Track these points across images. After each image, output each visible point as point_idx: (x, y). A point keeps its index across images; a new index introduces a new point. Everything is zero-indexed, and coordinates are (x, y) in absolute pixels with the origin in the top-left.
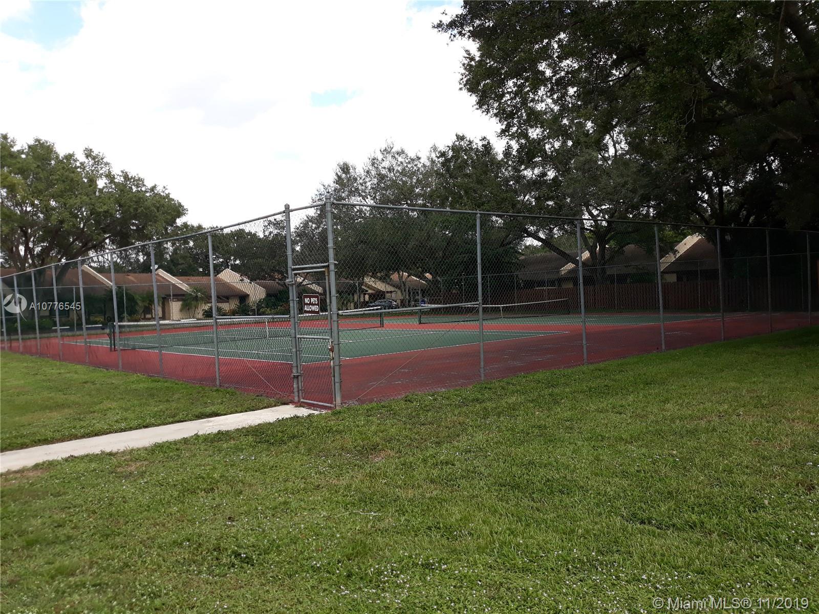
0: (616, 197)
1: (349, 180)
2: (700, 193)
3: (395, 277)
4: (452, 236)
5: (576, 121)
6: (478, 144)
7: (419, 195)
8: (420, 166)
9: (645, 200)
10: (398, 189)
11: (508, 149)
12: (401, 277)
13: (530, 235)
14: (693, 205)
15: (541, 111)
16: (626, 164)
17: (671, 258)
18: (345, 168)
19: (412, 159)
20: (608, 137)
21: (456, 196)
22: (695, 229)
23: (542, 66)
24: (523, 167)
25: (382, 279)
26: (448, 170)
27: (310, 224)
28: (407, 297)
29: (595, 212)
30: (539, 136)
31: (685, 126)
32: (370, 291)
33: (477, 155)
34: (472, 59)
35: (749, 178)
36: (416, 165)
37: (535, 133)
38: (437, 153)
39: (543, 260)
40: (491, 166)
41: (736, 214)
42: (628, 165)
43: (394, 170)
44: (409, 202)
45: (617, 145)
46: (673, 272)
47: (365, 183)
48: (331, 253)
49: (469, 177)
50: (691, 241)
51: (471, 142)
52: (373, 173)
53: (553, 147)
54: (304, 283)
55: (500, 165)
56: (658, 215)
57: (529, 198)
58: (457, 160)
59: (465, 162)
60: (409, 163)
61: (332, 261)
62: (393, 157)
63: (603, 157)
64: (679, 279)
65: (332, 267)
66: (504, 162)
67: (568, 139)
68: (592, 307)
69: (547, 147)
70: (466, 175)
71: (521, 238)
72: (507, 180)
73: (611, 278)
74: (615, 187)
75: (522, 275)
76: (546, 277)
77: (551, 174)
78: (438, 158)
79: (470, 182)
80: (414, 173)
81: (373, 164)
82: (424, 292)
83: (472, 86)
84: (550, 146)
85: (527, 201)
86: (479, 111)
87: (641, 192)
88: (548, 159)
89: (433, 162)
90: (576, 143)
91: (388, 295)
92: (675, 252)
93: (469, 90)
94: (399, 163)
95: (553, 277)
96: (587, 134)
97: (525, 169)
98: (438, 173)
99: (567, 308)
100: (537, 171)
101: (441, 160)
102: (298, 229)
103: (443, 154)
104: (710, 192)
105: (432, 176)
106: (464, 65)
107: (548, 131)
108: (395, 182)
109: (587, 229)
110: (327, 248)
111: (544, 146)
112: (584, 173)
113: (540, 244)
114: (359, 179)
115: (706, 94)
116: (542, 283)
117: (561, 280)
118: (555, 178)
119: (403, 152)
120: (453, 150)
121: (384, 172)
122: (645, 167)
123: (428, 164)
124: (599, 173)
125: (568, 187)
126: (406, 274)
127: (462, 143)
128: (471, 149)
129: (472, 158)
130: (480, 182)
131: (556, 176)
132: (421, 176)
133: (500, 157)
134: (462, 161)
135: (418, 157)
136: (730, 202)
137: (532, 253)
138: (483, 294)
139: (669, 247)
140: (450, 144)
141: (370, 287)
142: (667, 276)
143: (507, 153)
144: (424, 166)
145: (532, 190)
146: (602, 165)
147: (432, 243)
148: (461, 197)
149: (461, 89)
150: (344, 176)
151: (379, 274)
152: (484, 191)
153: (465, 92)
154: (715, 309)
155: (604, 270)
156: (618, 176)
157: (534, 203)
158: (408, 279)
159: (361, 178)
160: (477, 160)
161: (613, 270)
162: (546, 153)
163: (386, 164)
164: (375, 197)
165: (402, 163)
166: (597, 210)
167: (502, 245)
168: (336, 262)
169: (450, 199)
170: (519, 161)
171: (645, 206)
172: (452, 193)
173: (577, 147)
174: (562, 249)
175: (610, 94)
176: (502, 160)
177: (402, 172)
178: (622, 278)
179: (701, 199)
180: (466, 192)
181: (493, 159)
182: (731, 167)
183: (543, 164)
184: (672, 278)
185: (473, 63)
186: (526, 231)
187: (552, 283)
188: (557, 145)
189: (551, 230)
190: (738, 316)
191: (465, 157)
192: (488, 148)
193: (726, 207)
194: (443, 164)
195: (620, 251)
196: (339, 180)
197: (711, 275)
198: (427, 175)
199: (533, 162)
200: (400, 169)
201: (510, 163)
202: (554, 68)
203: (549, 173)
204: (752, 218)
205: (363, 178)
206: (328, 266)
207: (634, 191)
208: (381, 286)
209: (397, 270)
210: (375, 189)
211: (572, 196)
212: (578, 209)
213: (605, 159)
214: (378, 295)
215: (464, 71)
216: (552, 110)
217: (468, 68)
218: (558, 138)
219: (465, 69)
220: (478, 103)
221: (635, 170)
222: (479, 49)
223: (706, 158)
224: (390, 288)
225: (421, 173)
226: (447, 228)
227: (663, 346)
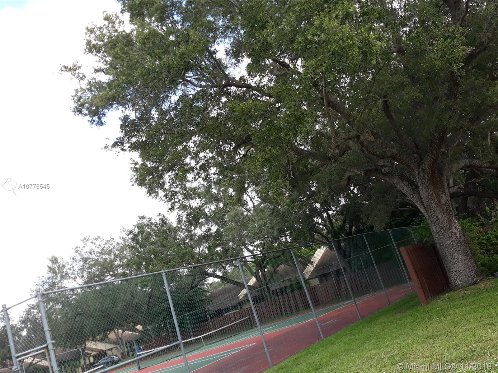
0: (262, 235)
1: (59, 267)
2: (315, 219)
3: (112, 335)
4: (152, 291)
5: (221, 189)
6: (156, 219)
7: (119, 266)
8: (114, 244)
9: (282, 232)
10: (101, 265)
11: (179, 218)
12: (117, 335)
13: (210, 275)
14: (313, 228)
15: (196, 187)
16: (262, 211)
17: (310, 269)
18: (54, 261)
19: (107, 241)
20: (245, 195)
21: (148, 260)
22: (320, 244)
24: (193, 228)
25: (102, 340)
26: (137, 242)
28: (126, 350)
29: (251, 248)
30: (199, 205)
31: (288, 181)
32: (93, 353)
33: (157, 227)
34: (136, 164)
35: (343, 202)
36: (111, 245)
37: (195, 203)
38: (126, 232)
39: (225, 291)
40: (169, 232)
41: (342, 228)
42: (264, 211)
43: (94, 252)
44: (111, 273)
45: (253, 200)
46: (315, 277)
47: (73, 267)
48: (48, 335)
49: (155, 243)
50: (319, 254)
51: (150, 219)
52: (78, 257)
53: (210, 209)
54: (34, 362)
55: (175, 230)
56: (294, 240)
57: (203, 249)
58: (143, 233)
59: (150, 234)
60: (106, 244)
61: (50, 341)
62: (92, 243)
63: (246, 209)
64: (321, 281)
65: (50, 347)
66: (178, 227)
67: (219, 202)
68: (265, 319)
70: (153, 243)
71: (204, 279)
72: (183, 240)
73: (275, 293)
74: (259, 228)
75: (211, 308)
76: (230, 304)
77: (214, 228)
78: (128, 235)
79: (156, 248)
80: (111, 251)
81: (77, 251)
82: (138, 342)
83: (141, 182)
84: (208, 209)
85: (202, 251)
86: (151, 197)
87: (277, 228)
88: (208, 219)
89: (124, 239)
90: (225, 205)
91: (109, 353)
92: (312, 263)
93: (139, 185)
94: (98, 246)
95: (235, 302)
96: (231, 197)
97: (195, 229)
98: (129, 247)
99: (249, 325)
100: (204, 228)
101: (131, 236)
103: (131, 232)
104: (322, 217)
105: (126, 249)
106: (131, 168)
107: (204, 199)
108: (97, 260)
109: (250, 261)
110: (44, 332)
111: (204, 210)
112: (236, 223)
113: (219, 280)
114: (66, 265)
116: (227, 310)
117: (241, 304)
118: (218, 231)
119: (99, 237)
120: (138, 227)
121: (86, 255)
122: (275, 210)
123: (121, 241)
124: (246, 221)
125: (227, 235)
126: (120, 331)
127: (144, 221)
128: (152, 223)
129: (154, 230)
130: (164, 246)
131: (218, 229)
132: (117, 252)
133: (174, 224)
134: (146, 234)
135: (112, 239)
136: (336, 220)
137: (215, 288)
139: (307, 261)
140: (136, 224)
141: (92, 350)
142: (311, 281)
143: (179, 221)
144: (118, 244)
145: (204, 243)
146: (246, 215)
147: (136, 301)
148: (151, 260)
149: (133, 185)
150: (54, 266)
151: (98, 337)
152: (168, 251)
153: (136, 186)
154: (349, 298)
155: (268, 288)
156: (259, 220)
157: (207, 252)
158: (124, 334)
159: (68, 264)
160: (158, 230)
161: (275, 286)
162: (207, 215)
163: (87, 249)
164: (83, 277)
165: (100, 245)
166: (253, 246)
167: (192, 288)
168: (54, 342)
169: (144, 263)
170: (189, 225)
171: (283, 236)
172: (144, 259)
173: (226, 206)
174: (235, 280)
175: (238, 169)
176: (177, 226)
177: (101, 252)
178: (282, 291)
179: (317, 223)
180: (155, 256)
181: (170, 229)
182: (328, 198)
183: (207, 222)
184: (316, 282)
185: (137, 166)
186: (206, 273)
187: (235, 307)
188: (213, 207)
189: (224, 268)
191: (149, 230)
192: (164, 221)
193: (335, 225)
194: (133, 239)
195: (276, 271)
196: (51, 270)
197: (338, 273)
198: (121, 250)
199: (199, 223)
200: (99, 250)
201: (183, 227)
202: (196, 159)
203: (212, 228)
204: (354, 228)
205: (70, 264)
206: (47, 347)
207: (272, 228)
208: (101, 346)
209: (111, 329)
210: (82, 269)
211: (232, 240)
212: (239, 248)
213: (248, 211)
214: (102, 354)
215: (133, 173)
216: (204, 185)
217: (136, 170)
218: (212, 202)
219: (133, 171)
220: (147, 193)
221: (269, 213)
222: (140, 156)
223: (312, 196)
224: (109, 346)
225: (117, 250)
226: (146, 286)
227: (322, 336)
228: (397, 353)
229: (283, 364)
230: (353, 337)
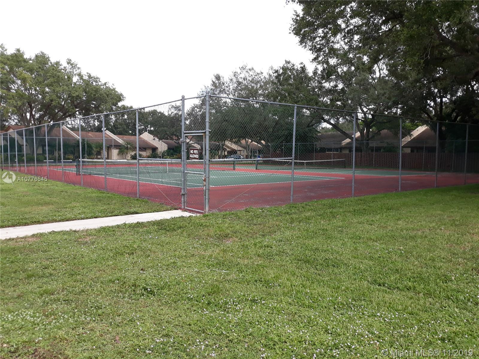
0: (378, 101)
1: (219, 83)
2: (429, 101)
3: (243, 142)
4: (278, 120)
5: (357, 56)
6: (298, 66)
7: (261, 95)
8: (262, 77)
9: (395, 104)
10: (249, 90)
11: (316, 70)
12: (247, 142)
13: (325, 121)
14: (424, 109)
15: (337, 48)
16: (386, 82)
17: (408, 139)
18: (218, 78)
19: (258, 74)
20: (376, 66)
21: (283, 96)
22: (424, 122)
23: (340, 22)
24: (324, 81)
25: (236, 143)
26: (279, 81)
27: (196, 108)
28: (250, 154)
29: (365, 110)
30: (335, 64)
31: (423, 61)
32: (228, 150)
33: (297, 73)
34: (298, 16)
35: (459, 94)
36: (260, 77)
37: (333, 61)
38: (273, 70)
39: (333, 136)
40: (305, 79)
41: (449, 115)
42: (387, 83)
43: (247, 79)
44: (254, 98)
45: (381, 71)
46: (409, 147)
47: (229, 86)
48: (207, 125)
49: (291, 85)
50: (421, 129)
51: (294, 65)
52: (235, 80)
53: (343, 70)
54: (190, 143)
55: (310, 79)
56: (402, 113)
57: (326, 100)
58: (285, 75)
59: (290, 76)
60: (256, 75)
61: (207, 129)
62: (247, 72)
63: (372, 77)
64: (412, 151)
65: (207, 133)
66: (313, 78)
67: (352, 66)
68: (360, 165)
69: (339, 70)
70: (290, 84)
71: (320, 123)
72: (314, 88)
73: (372, 149)
74: (378, 96)
75: (319, 145)
76: (333, 146)
78: (274, 73)
79: (292, 88)
80: (258, 82)
81: (235, 75)
82: (260, 151)
83: (297, 32)
84: (341, 70)
85: (325, 101)
86: (301, 46)
87: (393, 99)
88: (339, 77)
89: (270, 76)
90: (357, 69)
91: (238, 152)
92: (411, 135)
93: (295, 34)
94: (250, 76)
95: (337, 146)
96: (363, 64)
97: (325, 82)
98: (273, 82)
99: (345, 164)
100: (332, 84)
101: (276, 74)
102: (188, 111)
103: (277, 71)
104: (435, 101)
105: (269, 84)
106: (293, 19)
107: (340, 61)
108: (247, 86)
109: (360, 119)
110: (205, 122)
111: (337, 69)
112: (360, 86)
113: (331, 126)
114: (225, 83)
115: (437, 42)
116: (330, 150)
117: (342, 149)
118: (343, 89)
119: (253, 69)
120: (283, 69)
121: (240, 80)
122: (397, 85)
123: (267, 77)
124: (369, 87)
125: (350, 94)
126: (250, 141)
127: (288, 65)
128: (294, 69)
129: (294, 75)
130: (297, 89)
131: (343, 87)
132: (262, 84)
133: (311, 74)
134: (287, 76)
135: (261, 73)
136: (446, 108)
137: (326, 131)
138: (295, 153)
139: (407, 132)
140: (282, 66)
141: (228, 147)
142: (404, 149)
143: (315, 73)
144: (265, 78)
145: (329, 95)
146: (371, 82)
147: (266, 123)
148: (285, 97)
149: (290, 33)
150: (217, 81)
151: (234, 140)
152: (300, 94)
153: (292, 34)
154: (432, 170)
155: (368, 144)
156: (380, 89)
157: (329, 103)
158: (252, 143)
159: (227, 83)
160: (297, 76)
161: (373, 144)
162: (338, 74)
163: (242, 76)
164: (234, 95)
165: (252, 75)
166: (367, 108)
167: (308, 126)
168: (210, 130)
169: (279, 98)
170: (321, 78)
171: (395, 108)
172: (281, 94)
173: (357, 71)
174: (344, 130)
175: (379, 40)
176: (312, 77)
177: (252, 81)
178: (378, 149)
179: (429, 105)
180: (289, 94)
181: (306, 76)
182: (449, 87)
183: (336, 80)
184: (408, 150)
185: (298, 18)
186: (323, 119)
187: (337, 150)
189: (338, 119)
190: (446, 174)
191: (290, 74)
192: (303, 69)
193: (444, 110)
194: (276, 77)
195: (378, 133)
196: (214, 84)
197: (431, 150)
198: (266, 83)
199: (330, 79)
200: (250, 79)
201: (316, 78)
202: (347, 23)
203: (339, 85)
204: (459, 118)
205: (228, 83)
206: (205, 132)
207: (389, 98)
208: (235, 147)
209: (244, 138)
210: (235, 90)
211: (352, 100)
212: (355, 107)
213: (373, 79)
214: (233, 152)
215: (292, 23)
216: (344, 49)
217: (296, 21)
218: (346, 65)
219: (294, 21)
220: (300, 42)
221: (391, 86)
222: (303, 10)
223: (435, 81)
224: (240, 148)
225: (263, 82)
226: (276, 114)
227: (400, 189)
228: (459, 219)
229: (362, 198)
230: (425, 197)
